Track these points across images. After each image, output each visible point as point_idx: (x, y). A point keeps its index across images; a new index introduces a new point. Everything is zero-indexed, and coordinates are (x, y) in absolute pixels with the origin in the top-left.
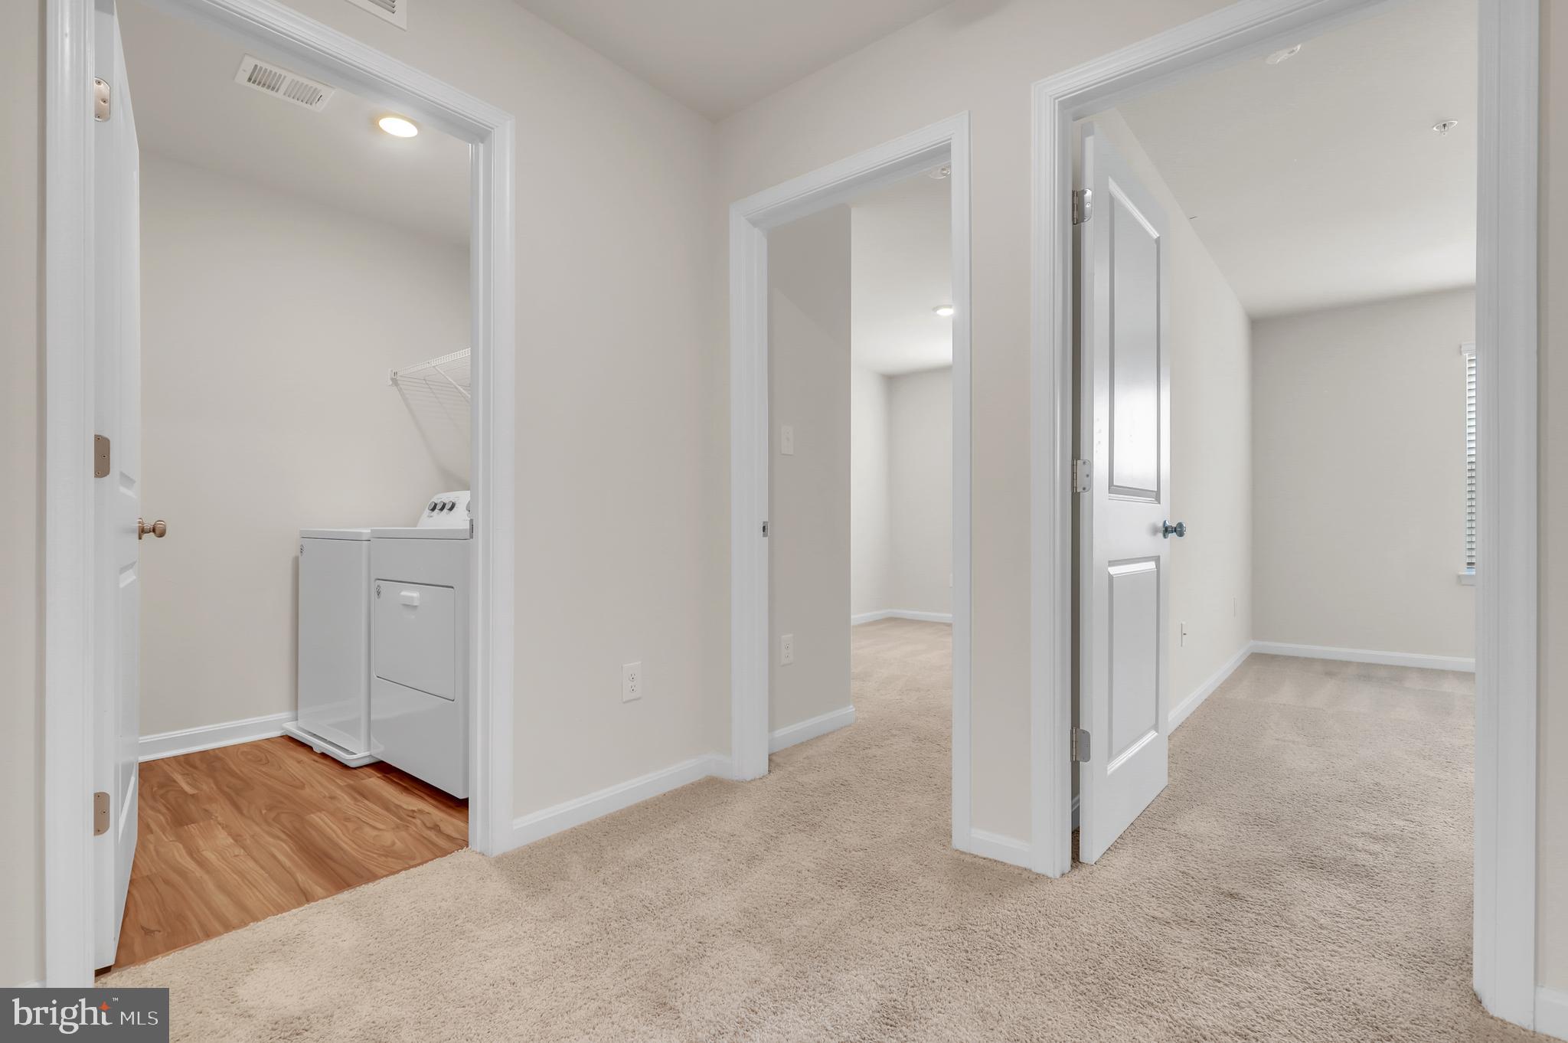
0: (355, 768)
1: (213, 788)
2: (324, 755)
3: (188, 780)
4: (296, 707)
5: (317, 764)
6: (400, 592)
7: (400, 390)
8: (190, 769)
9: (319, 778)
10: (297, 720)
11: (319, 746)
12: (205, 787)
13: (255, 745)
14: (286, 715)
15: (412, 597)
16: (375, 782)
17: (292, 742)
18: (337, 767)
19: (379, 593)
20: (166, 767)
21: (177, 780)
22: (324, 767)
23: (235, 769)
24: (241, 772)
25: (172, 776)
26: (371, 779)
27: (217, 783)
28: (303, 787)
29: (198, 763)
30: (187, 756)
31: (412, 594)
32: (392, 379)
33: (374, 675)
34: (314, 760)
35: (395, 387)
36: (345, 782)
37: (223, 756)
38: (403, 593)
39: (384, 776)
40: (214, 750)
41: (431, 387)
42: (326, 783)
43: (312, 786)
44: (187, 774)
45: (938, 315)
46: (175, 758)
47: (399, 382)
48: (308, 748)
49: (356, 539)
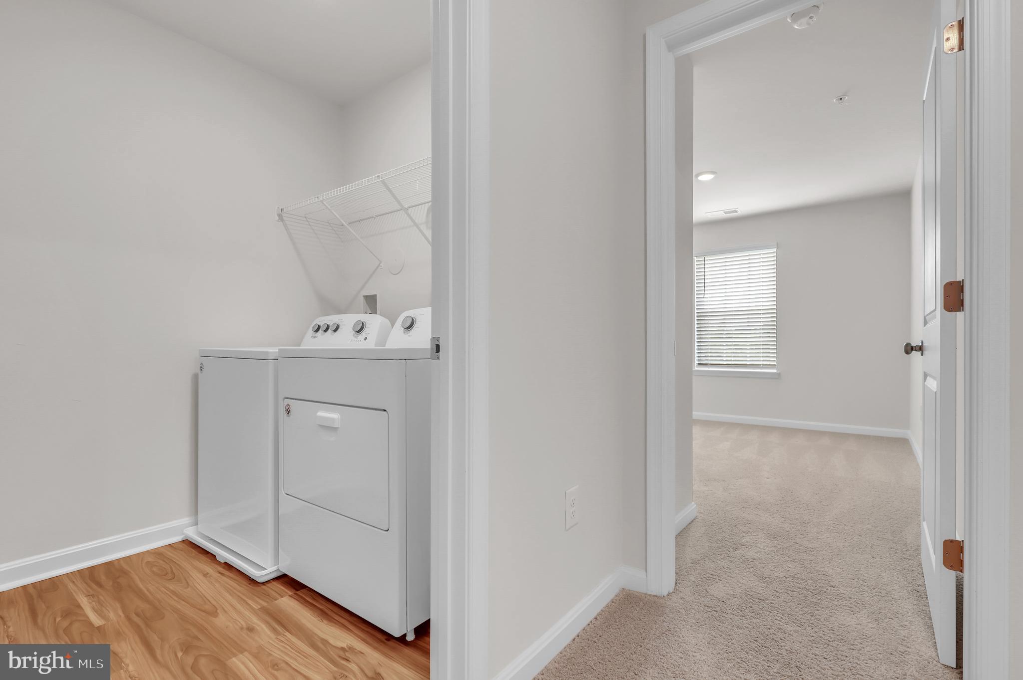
0: (263, 583)
1: (120, 616)
2: (228, 566)
3: (94, 603)
4: (195, 512)
5: (225, 578)
6: (317, 412)
7: (285, 226)
8: (95, 586)
9: (229, 597)
10: (197, 524)
11: (223, 555)
12: (112, 615)
13: (157, 553)
14: (186, 520)
15: (333, 420)
16: (288, 603)
17: (193, 548)
18: (244, 582)
19: (288, 412)
20: (71, 586)
21: (82, 605)
22: (229, 581)
23: (141, 586)
24: (148, 590)
25: (77, 597)
26: (284, 599)
27: (124, 608)
28: (214, 614)
29: (103, 578)
30: (92, 569)
31: (331, 415)
32: (279, 215)
33: (282, 494)
34: (220, 573)
35: (281, 223)
36: (260, 604)
37: (129, 569)
38: (320, 414)
39: (295, 594)
40: (118, 560)
41: (311, 224)
42: (238, 606)
43: (225, 611)
44: (93, 596)
45: (700, 181)
46: (80, 572)
47: (284, 218)
48: (212, 556)
49: (261, 358)
